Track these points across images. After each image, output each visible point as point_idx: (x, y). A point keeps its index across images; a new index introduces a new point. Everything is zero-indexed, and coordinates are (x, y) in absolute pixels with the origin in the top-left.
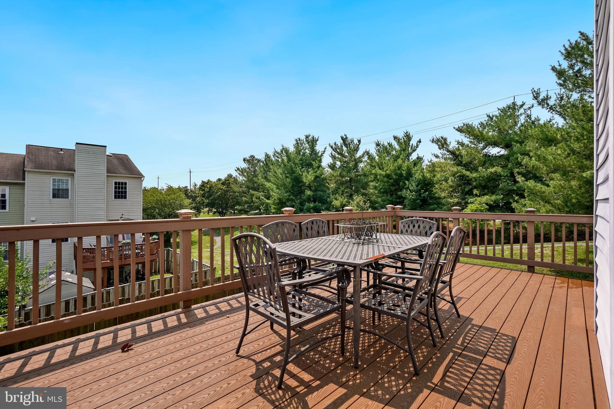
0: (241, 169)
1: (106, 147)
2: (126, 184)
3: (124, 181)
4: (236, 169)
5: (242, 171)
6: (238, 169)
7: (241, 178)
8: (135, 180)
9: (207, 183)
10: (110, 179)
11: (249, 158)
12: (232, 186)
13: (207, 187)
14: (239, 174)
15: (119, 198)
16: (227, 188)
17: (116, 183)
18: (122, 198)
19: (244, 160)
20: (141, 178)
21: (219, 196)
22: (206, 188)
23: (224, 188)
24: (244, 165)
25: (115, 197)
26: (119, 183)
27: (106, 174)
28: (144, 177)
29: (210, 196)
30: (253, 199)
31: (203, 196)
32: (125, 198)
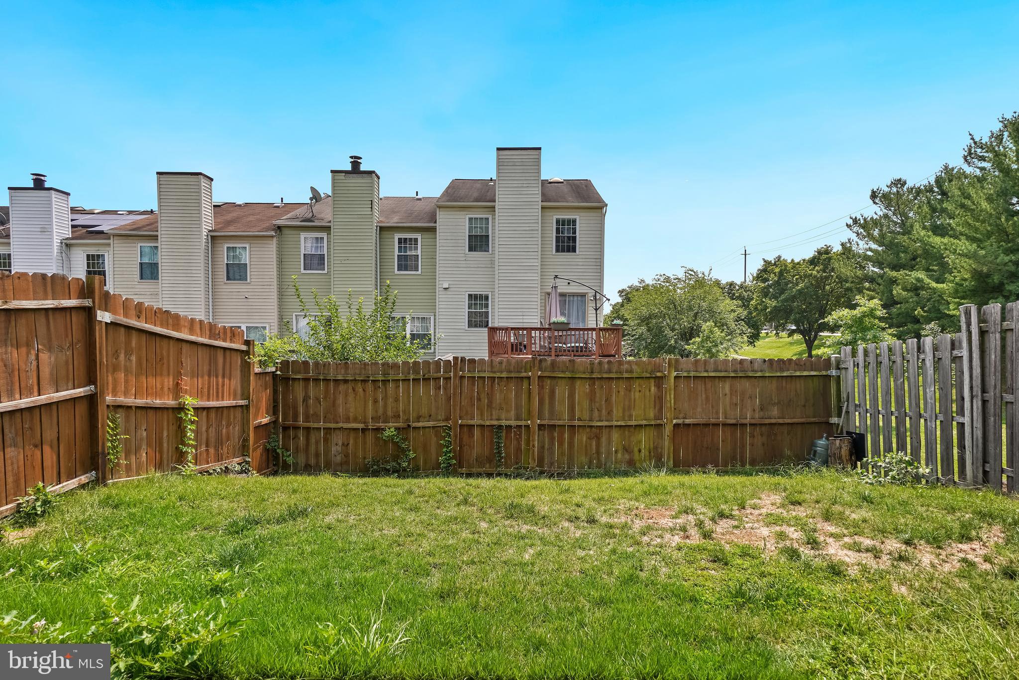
0: (865, 219)
1: (540, 149)
2: (574, 221)
3: (572, 217)
4: (850, 222)
5: (864, 226)
6: (855, 221)
7: (862, 246)
8: (592, 214)
9: (775, 264)
10: (548, 213)
11: (887, 190)
12: (836, 265)
13: (775, 273)
14: (858, 234)
15: (563, 251)
16: (825, 272)
17: (558, 222)
18: (568, 251)
19: (874, 195)
20: (601, 208)
21: (800, 292)
22: (772, 275)
23: (814, 272)
24: (873, 211)
25: (557, 251)
26: (564, 221)
27: (540, 204)
28: (606, 205)
29: (782, 292)
30: (894, 292)
31: (765, 293)
32: (574, 250)
